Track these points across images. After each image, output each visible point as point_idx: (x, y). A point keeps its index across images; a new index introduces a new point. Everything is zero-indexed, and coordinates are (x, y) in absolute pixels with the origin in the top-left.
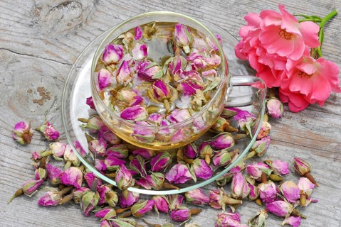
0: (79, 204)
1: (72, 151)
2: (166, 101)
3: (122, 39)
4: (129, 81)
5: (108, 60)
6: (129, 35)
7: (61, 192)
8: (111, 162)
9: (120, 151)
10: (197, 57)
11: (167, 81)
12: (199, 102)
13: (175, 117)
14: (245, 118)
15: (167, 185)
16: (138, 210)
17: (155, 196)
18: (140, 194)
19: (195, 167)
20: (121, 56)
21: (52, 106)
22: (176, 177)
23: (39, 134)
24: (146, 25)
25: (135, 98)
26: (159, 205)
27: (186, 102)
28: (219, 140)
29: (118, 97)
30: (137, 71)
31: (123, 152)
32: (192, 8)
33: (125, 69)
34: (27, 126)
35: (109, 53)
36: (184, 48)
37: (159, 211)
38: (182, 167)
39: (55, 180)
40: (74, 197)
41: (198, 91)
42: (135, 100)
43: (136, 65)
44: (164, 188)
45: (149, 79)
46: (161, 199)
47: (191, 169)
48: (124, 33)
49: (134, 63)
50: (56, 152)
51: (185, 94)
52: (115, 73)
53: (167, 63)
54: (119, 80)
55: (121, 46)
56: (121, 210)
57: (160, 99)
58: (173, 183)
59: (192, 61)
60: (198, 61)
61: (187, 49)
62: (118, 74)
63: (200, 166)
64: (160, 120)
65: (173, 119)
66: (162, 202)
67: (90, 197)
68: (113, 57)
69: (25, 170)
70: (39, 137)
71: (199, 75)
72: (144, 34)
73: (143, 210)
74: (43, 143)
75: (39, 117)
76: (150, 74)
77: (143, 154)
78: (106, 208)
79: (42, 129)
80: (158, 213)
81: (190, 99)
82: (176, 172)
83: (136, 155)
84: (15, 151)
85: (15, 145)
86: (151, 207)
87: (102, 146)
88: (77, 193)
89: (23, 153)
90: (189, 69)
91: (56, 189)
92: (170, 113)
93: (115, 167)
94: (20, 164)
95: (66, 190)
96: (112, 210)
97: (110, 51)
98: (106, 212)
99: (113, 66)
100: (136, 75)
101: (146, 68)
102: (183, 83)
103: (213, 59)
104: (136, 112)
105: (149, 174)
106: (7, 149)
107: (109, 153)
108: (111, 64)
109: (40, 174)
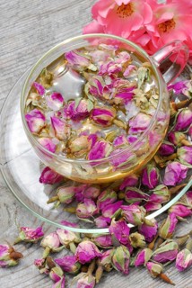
0: (114, 269)
1: (66, 232)
2: (116, 121)
3: (31, 104)
4: (69, 131)
5: (36, 129)
6: (34, 96)
7: (90, 272)
8: (110, 211)
9: (108, 196)
10: (108, 66)
11: (101, 105)
12: (144, 100)
13: (137, 126)
14: (184, 86)
15: (174, 190)
16: (168, 231)
17: (170, 208)
18: (156, 218)
19: (183, 157)
20: (43, 118)
21: (9, 214)
22: (175, 177)
23: (21, 246)
24: (39, 77)
25: (89, 139)
26: (180, 213)
27: (132, 109)
28: (181, 120)
29: (73, 150)
30: (69, 118)
31: (111, 195)
32: (48, 44)
33: (57, 123)
34: (7, 246)
35: (32, 122)
36: (90, 68)
37: (184, 217)
38: (174, 165)
39: (74, 267)
40: (103, 266)
41: (134, 91)
42: (91, 141)
43: (63, 114)
44: (173, 195)
45: (85, 115)
46: (177, 207)
47: (182, 161)
48: (29, 97)
49: (60, 113)
50: (53, 244)
51: (126, 103)
52: (52, 135)
53: (86, 91)
54: (61, 137)
55: (36, 110)
56: (152, 244)
57: (109, 124)
58: (177, 184)
59: (107, 73)
60: (112, 68)
61: (92, 67)
62: (56, 133)
63: (186, 153)
64: (125, 140)
65: (135, 129)
66: (180, 209)
67: (121, 253)
68: (39, 123)
69: (37, 284)
70: (24, 248)
71: (122, 80)
72: (45, 85)
73: (172, 228)
74: (31, 249)
75: (7, 232)
76: (84, 110)
77: (130, 183)
78: (139, 253)
79: (22, 237)
80: (185, 220)
81: (133, 103)
82: (173, 174)
83: (125, 189)
84: (14, 276)
85: (9, 271)
86: (176, 220)
87: (91, 205)
88: (105, 261)
89: (22, 272)
90: (108, 81)
91: (82, 274)
92: (129, 127)
93: (117, 212)
94: (28, 283)
95: (92, 267)
96: (146, 250)
97: (32, 119)
98: (143, 255)
99: (44, 131)
100: (70, 122)
101: (75, 108)
102: (117, 95)
103: (121, 57)
104: (101, 149)
105: (152, 194)
106: (4, 280)
107: (100, 206)
108: (41, 130)
109: (57, 273)
